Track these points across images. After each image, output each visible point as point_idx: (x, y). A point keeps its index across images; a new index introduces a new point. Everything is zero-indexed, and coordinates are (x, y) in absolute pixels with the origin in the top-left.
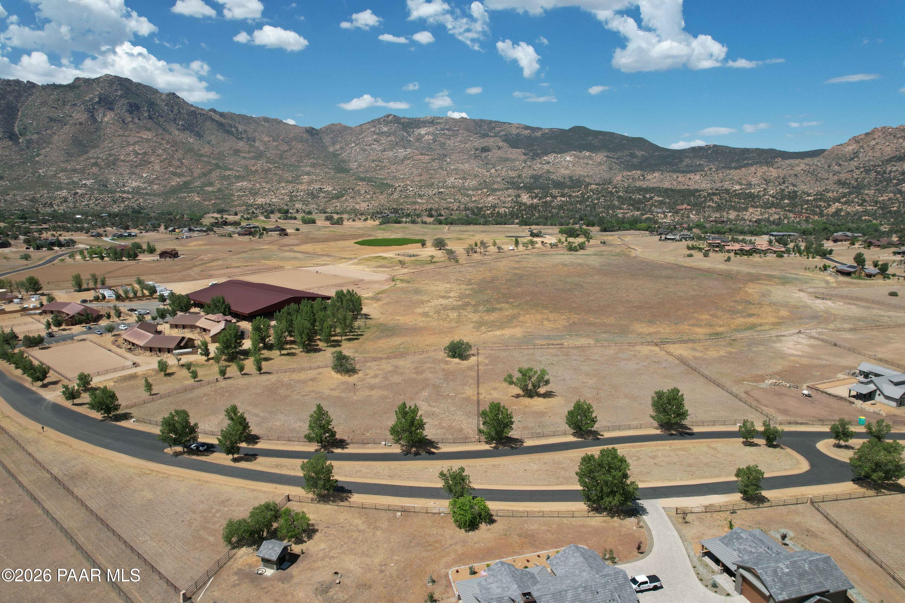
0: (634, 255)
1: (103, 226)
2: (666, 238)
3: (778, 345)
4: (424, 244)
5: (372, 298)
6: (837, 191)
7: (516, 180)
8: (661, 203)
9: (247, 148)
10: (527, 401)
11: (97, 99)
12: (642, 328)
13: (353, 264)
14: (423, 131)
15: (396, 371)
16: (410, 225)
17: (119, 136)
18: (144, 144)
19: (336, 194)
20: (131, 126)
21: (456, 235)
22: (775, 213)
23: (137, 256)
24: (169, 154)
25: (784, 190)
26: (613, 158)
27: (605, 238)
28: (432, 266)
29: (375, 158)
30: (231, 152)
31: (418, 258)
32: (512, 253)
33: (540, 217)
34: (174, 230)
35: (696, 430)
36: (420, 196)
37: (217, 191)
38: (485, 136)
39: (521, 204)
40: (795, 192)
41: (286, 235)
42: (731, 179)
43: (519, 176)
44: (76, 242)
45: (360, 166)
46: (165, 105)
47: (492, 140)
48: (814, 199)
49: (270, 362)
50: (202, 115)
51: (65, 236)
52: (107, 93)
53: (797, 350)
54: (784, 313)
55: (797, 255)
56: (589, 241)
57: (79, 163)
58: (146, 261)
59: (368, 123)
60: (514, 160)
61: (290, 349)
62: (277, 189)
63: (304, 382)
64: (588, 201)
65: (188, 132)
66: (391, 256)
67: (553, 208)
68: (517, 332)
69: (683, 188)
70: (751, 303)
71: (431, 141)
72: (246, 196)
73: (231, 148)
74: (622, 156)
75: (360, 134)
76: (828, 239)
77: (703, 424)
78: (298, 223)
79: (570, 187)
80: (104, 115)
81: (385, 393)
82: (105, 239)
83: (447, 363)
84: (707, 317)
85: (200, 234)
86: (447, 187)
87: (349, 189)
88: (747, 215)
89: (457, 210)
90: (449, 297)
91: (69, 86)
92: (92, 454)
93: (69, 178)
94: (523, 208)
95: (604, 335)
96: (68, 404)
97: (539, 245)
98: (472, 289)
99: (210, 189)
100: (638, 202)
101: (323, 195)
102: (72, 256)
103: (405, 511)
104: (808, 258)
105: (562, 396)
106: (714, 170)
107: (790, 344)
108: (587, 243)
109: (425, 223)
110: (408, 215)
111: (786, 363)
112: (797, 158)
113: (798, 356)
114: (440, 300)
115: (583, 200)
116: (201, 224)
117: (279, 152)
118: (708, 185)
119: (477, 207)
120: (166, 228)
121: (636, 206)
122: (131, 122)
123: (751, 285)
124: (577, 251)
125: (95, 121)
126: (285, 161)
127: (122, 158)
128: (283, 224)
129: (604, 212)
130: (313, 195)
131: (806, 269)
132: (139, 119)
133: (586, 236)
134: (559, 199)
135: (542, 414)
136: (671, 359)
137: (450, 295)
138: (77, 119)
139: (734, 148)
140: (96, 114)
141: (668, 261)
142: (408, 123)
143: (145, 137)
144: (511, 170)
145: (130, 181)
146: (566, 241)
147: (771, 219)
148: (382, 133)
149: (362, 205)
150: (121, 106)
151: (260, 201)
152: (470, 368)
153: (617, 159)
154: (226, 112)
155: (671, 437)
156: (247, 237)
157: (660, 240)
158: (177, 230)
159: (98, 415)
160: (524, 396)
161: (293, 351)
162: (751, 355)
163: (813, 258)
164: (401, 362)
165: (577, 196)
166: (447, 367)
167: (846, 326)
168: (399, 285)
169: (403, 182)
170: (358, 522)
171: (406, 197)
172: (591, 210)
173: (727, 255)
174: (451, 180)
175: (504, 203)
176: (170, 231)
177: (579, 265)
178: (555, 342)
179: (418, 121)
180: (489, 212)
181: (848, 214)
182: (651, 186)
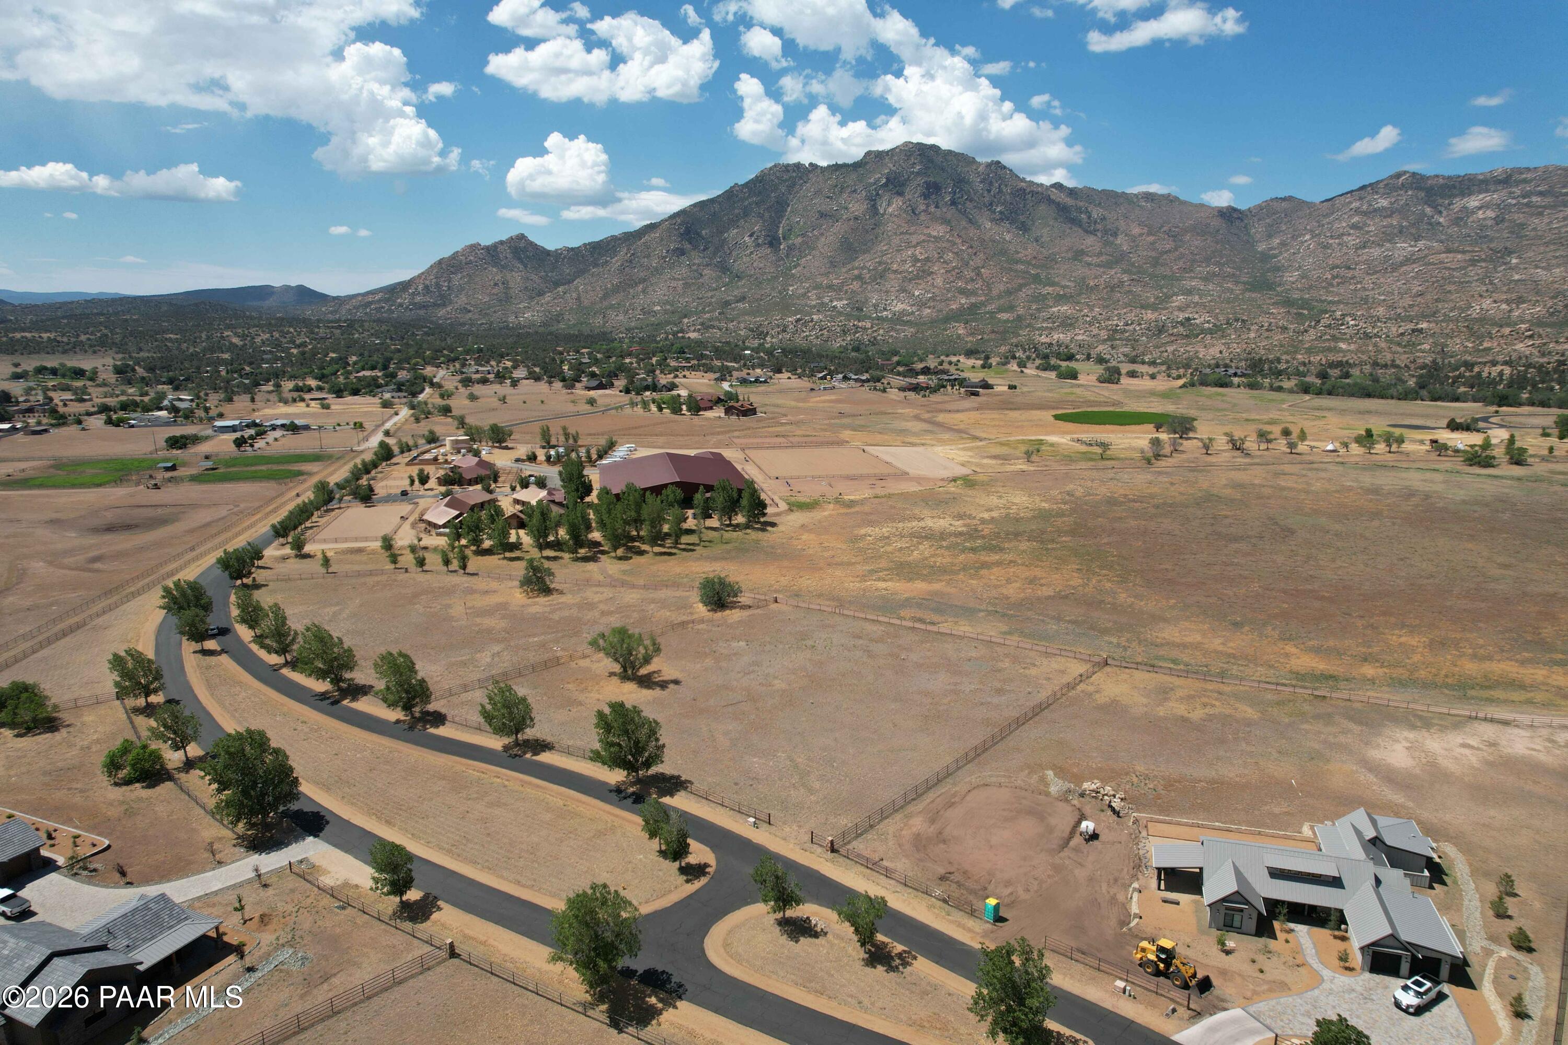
9: (1098, 248)
10: (611, 683)
11: (884, 181)
14: (1473, 202)
17: (902, 233)
18: (931, 244)
20: (923, 217)
24: (962, 259)
29: (1338, 262)
30: (1069, 255)
37: (1013, 321)
45: (1302, 277)
46: (981, 182)
50: (1033, 193)
52: (901, 170)
57: (839, 276)
58: (705, 418)
59: (1351, 192)
62: (1108, 319)
65: (1006, 224)
71: (1489, 222)
72: (1046, 329)
73: (1070, 249)
75: (1327, 215)
80: (889, 204)
91: (855, 164)
93: (819, 298)
99: (1005, 316)
101: (1179, 330)
117: (1154, 254)
122: (924, 211)
125: (876, 213)
127: (895, 267)
130: (1160, 330)
132: (937, 207)
138: (853, 212)
140: (879, 203)
142: (1442, 187)
143: (935, 233)
145: (895, 302)
148: (1375, 210)
150: (913, 192)
151: (1056, 337)
154: (1081, 187)
179: (1470, 180)
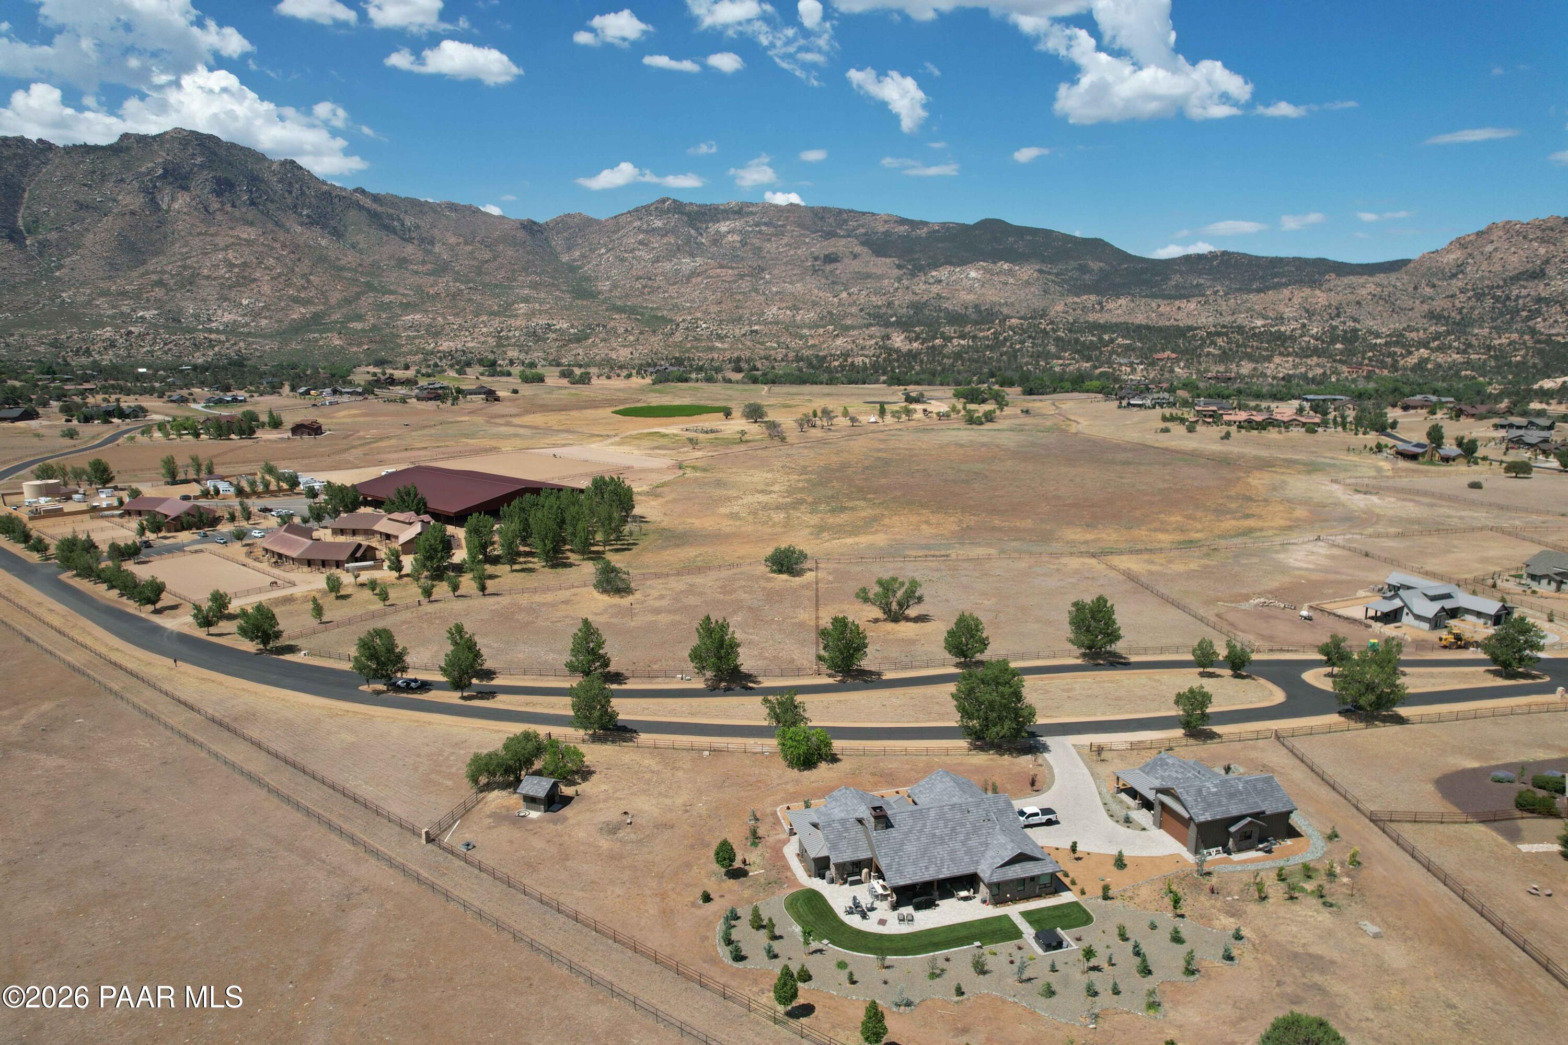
0: (1074, 431)
1: (187, 386)
2: (1129, 404)
3: (1281, 556)
4: (728, 413)
5: (647, 494)
6: (1425, 330)
7: (884, 310)
8: (1128, 349)
9: (420, 256)
10: (890, 626)
11: (161, 171)
12: (1074, 534)
13: (612, 444)
14: (724, 227)
15: (691, 590)
16: (705, 385)
17: (199, 234)
18: (244, 248)
19: (575, 334)
20: (219, 217)
21: (780, 400)
22: (1318, 365)
23: (254, 432)
24: (286, 265)
25: (1337, 327)
26: (1049, 273)
27: (1030, 405)
28: (743, 447)
29: (640, 273)
30: (393, 263)
31: (719, 435)
32: (874, 427)
33: (923, 371)
34: (307, 393)
35: (1133, 659)
36: (720, 338)
37: (371, 330)
38: (830, 235)
39: (890, 351)
40: (1355, 331)
41: (497, 399)
42: (1249, 310)
43: (890, 304)
44: (147, 411)
45: (615, 286)
46: (279, 182)
47: (843, 242)
48: (1386, 344)
49: (497, 580)
50: (341, 198)
51: (128, 402)
52: (178, 161)
53: (1309, 562)
54: (1300, 512)
55: (1340, 429)
56: (1002, 410)
57: (131, 281)
58: (270, 440)
59: (629, 212)
60: (880, 277)
61: (525, 563)
62: (474, 327)
63: (553, 605)
64: (1004, 345)
65: (318, 229)
66: (675, 432)
67: (944, 357)
68: (880, 539)
69: (1168, 323)
70: (1251, 499)
71: (738, 245)
72: (421, 337)
73: (392, 256)
74: (1066, 269)
75: (615, 232)
76: (1394, 406)
77: (1146, 651)
78: (514, 381)
79: (976, 323)
80: (173, 199)
81: (678, 618)
82: (193, 406)
83: (769, 580)
84: (1179, 518)
85: (353, 398)
86: (766, 323)
87: (598, 325)
88: (1270, 368)
89: (782, 360)
90: (771, 492)
91: (110, 148)
92: (256, 693)
93: (114, 307)
94: (895, 356)
95: (1015, 544)
96: (201, 633)
97: (919, 415)
98: (808, 481)
99: (358, 326)
100: (1088, 348)
101: (554, 336)
102: (147, 431)
103: (714, 751)
104: (1356, 434)
105: (943, 620)
106: (1221, 293)
107: (1300, 555)
108: (998, 412)
109: (730, 381)
110: (700, 369)
111: (1286, 579)
112: (1362, 274)
113: (1307, 569)
114: (757, 495)
115: (997, 343)
116: (350, 383)
117: (475, 263)
118: (1210, 319)
119: (817, 356)
120: (293, 389)
121: (1086, 353)
122: (219, 210)
123: (1257, 474)
124: (981, 424)
125: (158, 208)
126: (487, 279)
127: (206, 272)
128: (488, 382)
129: (1031, 364)
130: (536, 336)
131: (1348, 450)
132: (234, 206)
133: (998, 403)
134: (955, 342)
135: (912, 642)
136: (1113, 574)
137: (772, 488)
138: (126, 206)
139: (1257, 257)
140: (159, 197)
141: (1127, 439)
142: (698, 213)
143: (245, 236)
144: (875, 294)
145: (220, 312)
146: (965, 408)
147: (1310, 375)
148: (654, 229)
149: (621, 352)
150: (202, 184)
151: (446, 345)
152: (806, 586)
153: (1057, 275)
154: (383, 193)
155: (1097, 667)
156: (432, 405)
157: (1120, 407)
158: (312, 392)
159: (250, 646)
160: (885, 620)
161: (531, 566)
162: (1236, 568)
163: (1364, 434)
164: (698, 580)
165: (987, 338)
166: (769, 585)
167: (1392, 530)
168: (690, 473)
169: (690, 314)
170: (650, 762)
171: (696, 339)
172: (1009, 361)
173: (1225, 428)
174: (772, 312)
175: (863, 348)
176: (301, 394)
177: (983, 445)
178: (937, 553)
180: (836, 363)
181: (1439, 366)
182: (1114, 320)
